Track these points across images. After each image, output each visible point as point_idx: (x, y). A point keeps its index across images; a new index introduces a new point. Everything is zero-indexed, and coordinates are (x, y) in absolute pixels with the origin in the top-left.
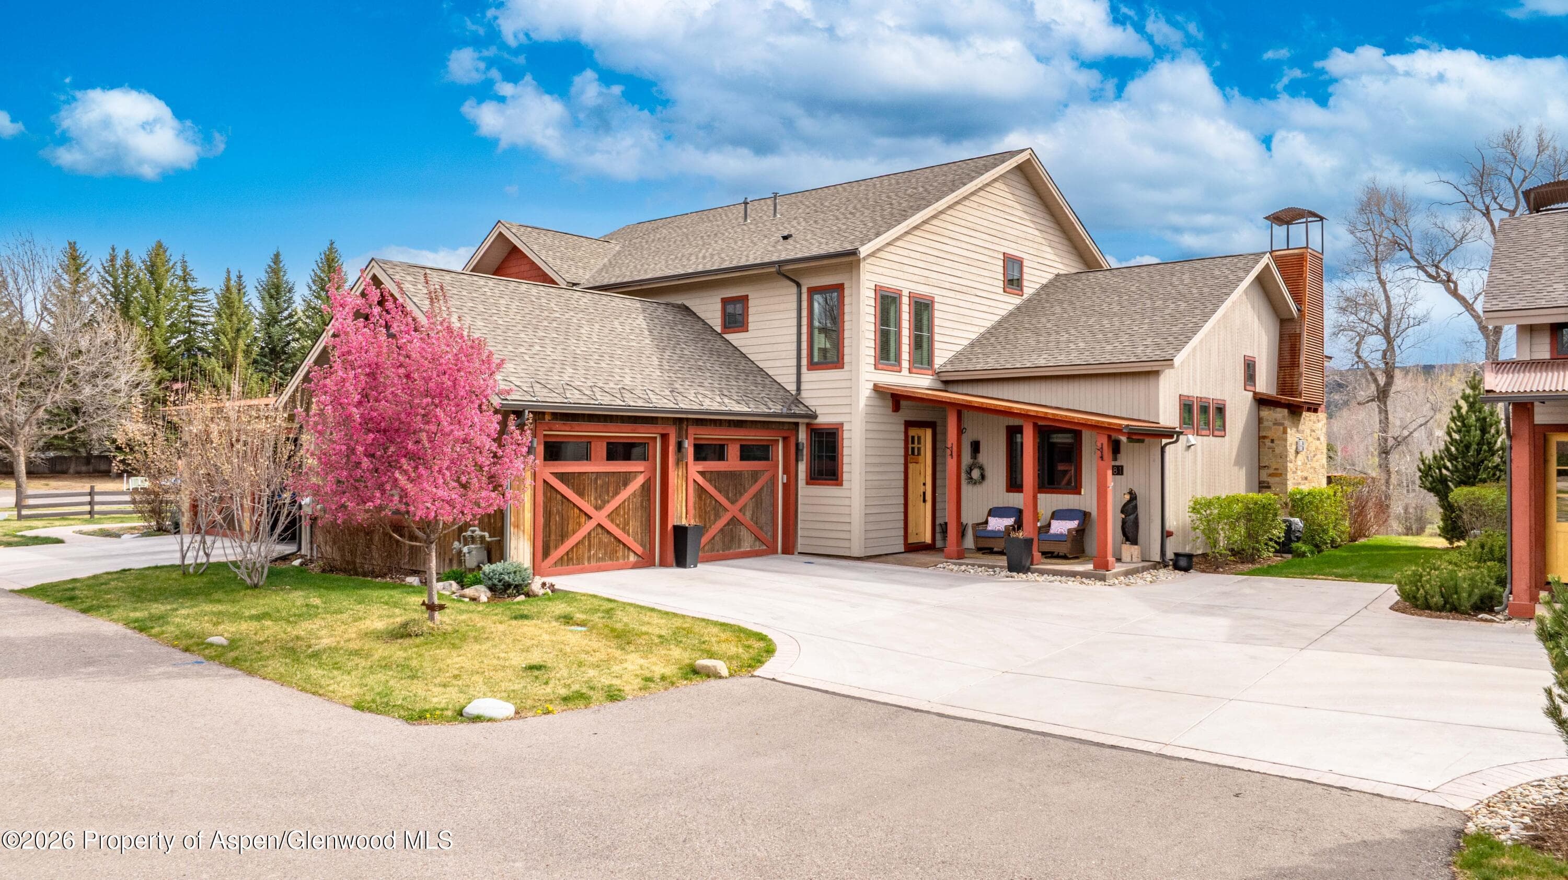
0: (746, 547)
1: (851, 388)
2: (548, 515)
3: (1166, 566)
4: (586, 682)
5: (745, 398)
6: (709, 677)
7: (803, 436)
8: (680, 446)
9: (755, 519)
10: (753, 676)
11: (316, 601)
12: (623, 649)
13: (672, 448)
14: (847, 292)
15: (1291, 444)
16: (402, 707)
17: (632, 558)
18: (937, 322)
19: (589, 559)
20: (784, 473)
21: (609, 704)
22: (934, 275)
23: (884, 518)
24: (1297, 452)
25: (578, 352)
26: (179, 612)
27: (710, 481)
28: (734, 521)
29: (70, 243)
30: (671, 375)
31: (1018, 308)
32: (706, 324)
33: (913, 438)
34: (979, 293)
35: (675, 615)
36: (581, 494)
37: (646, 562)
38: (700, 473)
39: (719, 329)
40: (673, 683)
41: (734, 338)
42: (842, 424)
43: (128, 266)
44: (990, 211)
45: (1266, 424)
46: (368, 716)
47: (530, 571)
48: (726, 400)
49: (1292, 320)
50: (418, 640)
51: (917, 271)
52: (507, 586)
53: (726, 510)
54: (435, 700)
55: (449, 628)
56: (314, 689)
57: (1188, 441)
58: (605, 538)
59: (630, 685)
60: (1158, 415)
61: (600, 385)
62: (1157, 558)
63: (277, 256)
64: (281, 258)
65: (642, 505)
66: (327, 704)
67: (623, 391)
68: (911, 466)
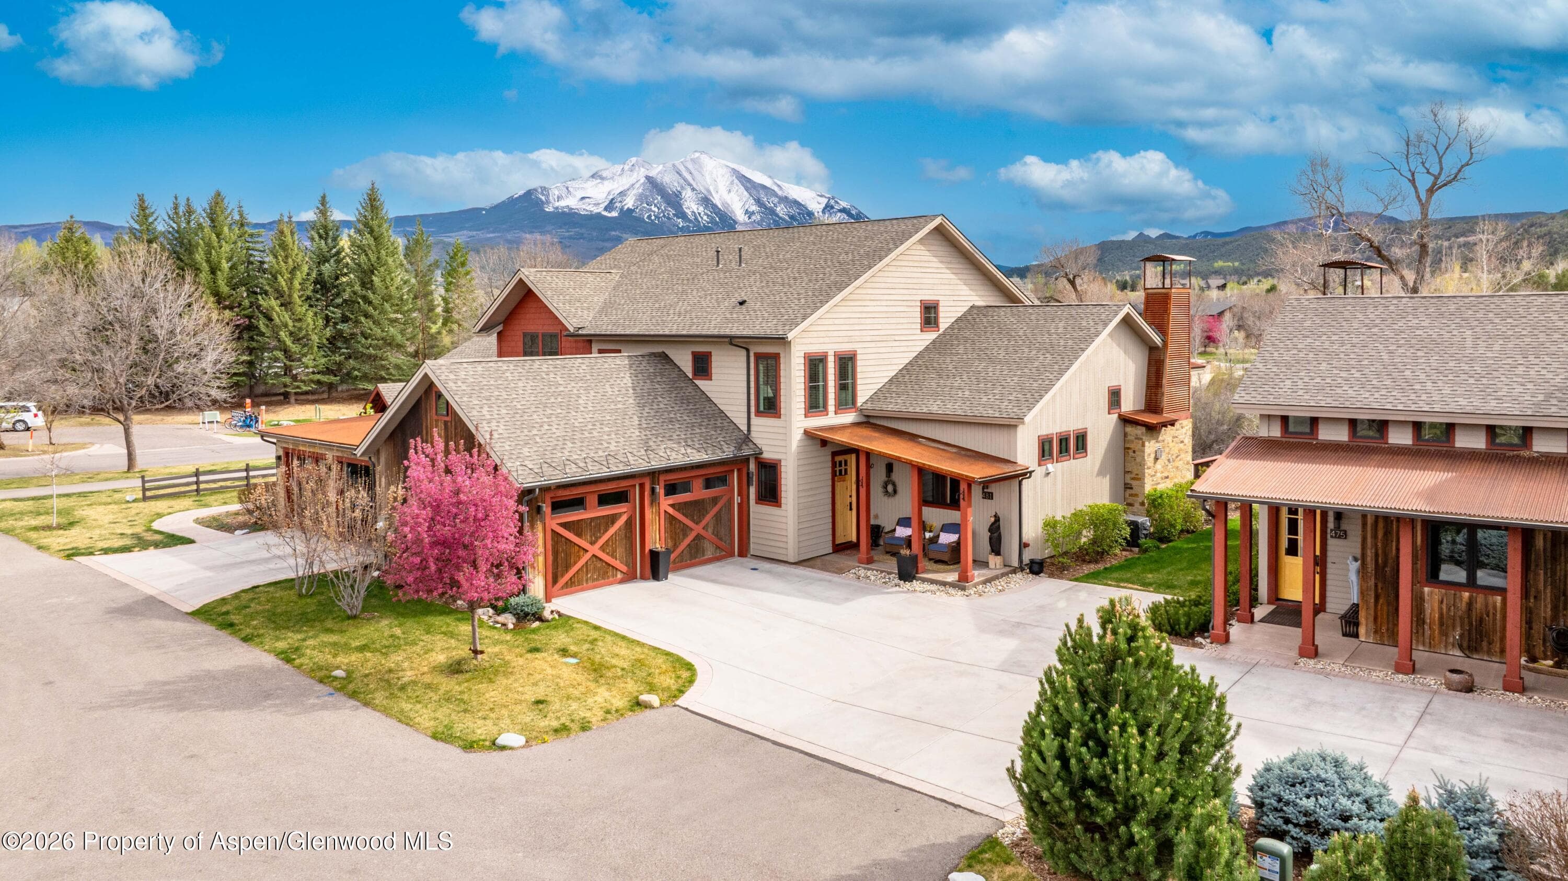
0: (709, 554)
1: (787, 435)
2: (556, 553)
3: (1022, 570)
4: (570, 715)
5: (705, 445)
6: (646, 707)
7: (752, 466)
8: (653, 490)
9: (716, 534)
10: (675, 706)
11: (398, 631)
12: (597, 682)
13: (647, 493)
14: (782, 360)
15: (1149, 455)
16: (459, 737)
17: (619, 576)
18: (859, 369)
19: (587, 580)
20: (739, 495)
21: (581, 734)
22: (857, 333)
23: (815, 529)
24: (1156, 459)
25: (577, 424)
26: (308, 643)
27: (678, 510)
28: (698, 537)
29: (139, 196)
30: (648, 433)
31: (934, 342)
32: (681, 370)
33: (840, 462)
34: (897, 338)
35: (639, 643)
36: (579, 535)
37: (630, 577)
38: (670, 505)
39: (690, 376)
40: (622, 715)
41: (700, 383)
42: (780, 461)
43: (190, 212)
44: (907, 269)
45: (1129, 438)
46: (441, 745)
47: (543, 600)
48: (689, 451)
49: (1157, 348)
50: (468, 675)
51: (840, 334)
52: (527, 614)
53: (692, 530)
54: (479, 731)
55: (487, 664)
56: (406, 720)
57: (1047, 469)
58: (599, 564)
59: (595, 717)
60: (1016, 457)
61: (592, 455)
62: (1016, 564)
63: (324, 197)
64: (327, 199)
65: (626, 536)
66: (415, 734)
67: (609, 458)
68: (839, 485)
